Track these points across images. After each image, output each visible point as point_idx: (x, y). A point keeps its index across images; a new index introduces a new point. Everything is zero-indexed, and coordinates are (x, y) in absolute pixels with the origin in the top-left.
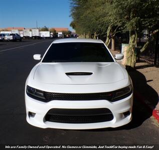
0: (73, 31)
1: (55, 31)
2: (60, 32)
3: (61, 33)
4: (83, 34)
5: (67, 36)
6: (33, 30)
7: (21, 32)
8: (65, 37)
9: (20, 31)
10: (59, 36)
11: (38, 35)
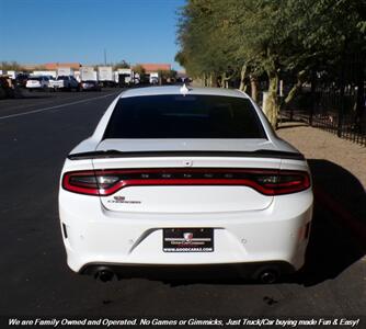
0: (181, 70)
1: (143, 71)
2: (154, 72)
3: (156, 75)
4: (200, 76)
5: (169, 80)
6: (100, 69)
7: (76, 73)
8: (165, 83)
9: (74, 70)
10: (151, 81)
11: (110, 79)
